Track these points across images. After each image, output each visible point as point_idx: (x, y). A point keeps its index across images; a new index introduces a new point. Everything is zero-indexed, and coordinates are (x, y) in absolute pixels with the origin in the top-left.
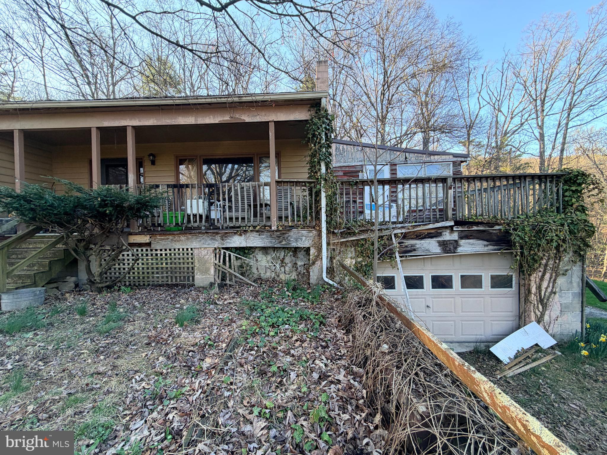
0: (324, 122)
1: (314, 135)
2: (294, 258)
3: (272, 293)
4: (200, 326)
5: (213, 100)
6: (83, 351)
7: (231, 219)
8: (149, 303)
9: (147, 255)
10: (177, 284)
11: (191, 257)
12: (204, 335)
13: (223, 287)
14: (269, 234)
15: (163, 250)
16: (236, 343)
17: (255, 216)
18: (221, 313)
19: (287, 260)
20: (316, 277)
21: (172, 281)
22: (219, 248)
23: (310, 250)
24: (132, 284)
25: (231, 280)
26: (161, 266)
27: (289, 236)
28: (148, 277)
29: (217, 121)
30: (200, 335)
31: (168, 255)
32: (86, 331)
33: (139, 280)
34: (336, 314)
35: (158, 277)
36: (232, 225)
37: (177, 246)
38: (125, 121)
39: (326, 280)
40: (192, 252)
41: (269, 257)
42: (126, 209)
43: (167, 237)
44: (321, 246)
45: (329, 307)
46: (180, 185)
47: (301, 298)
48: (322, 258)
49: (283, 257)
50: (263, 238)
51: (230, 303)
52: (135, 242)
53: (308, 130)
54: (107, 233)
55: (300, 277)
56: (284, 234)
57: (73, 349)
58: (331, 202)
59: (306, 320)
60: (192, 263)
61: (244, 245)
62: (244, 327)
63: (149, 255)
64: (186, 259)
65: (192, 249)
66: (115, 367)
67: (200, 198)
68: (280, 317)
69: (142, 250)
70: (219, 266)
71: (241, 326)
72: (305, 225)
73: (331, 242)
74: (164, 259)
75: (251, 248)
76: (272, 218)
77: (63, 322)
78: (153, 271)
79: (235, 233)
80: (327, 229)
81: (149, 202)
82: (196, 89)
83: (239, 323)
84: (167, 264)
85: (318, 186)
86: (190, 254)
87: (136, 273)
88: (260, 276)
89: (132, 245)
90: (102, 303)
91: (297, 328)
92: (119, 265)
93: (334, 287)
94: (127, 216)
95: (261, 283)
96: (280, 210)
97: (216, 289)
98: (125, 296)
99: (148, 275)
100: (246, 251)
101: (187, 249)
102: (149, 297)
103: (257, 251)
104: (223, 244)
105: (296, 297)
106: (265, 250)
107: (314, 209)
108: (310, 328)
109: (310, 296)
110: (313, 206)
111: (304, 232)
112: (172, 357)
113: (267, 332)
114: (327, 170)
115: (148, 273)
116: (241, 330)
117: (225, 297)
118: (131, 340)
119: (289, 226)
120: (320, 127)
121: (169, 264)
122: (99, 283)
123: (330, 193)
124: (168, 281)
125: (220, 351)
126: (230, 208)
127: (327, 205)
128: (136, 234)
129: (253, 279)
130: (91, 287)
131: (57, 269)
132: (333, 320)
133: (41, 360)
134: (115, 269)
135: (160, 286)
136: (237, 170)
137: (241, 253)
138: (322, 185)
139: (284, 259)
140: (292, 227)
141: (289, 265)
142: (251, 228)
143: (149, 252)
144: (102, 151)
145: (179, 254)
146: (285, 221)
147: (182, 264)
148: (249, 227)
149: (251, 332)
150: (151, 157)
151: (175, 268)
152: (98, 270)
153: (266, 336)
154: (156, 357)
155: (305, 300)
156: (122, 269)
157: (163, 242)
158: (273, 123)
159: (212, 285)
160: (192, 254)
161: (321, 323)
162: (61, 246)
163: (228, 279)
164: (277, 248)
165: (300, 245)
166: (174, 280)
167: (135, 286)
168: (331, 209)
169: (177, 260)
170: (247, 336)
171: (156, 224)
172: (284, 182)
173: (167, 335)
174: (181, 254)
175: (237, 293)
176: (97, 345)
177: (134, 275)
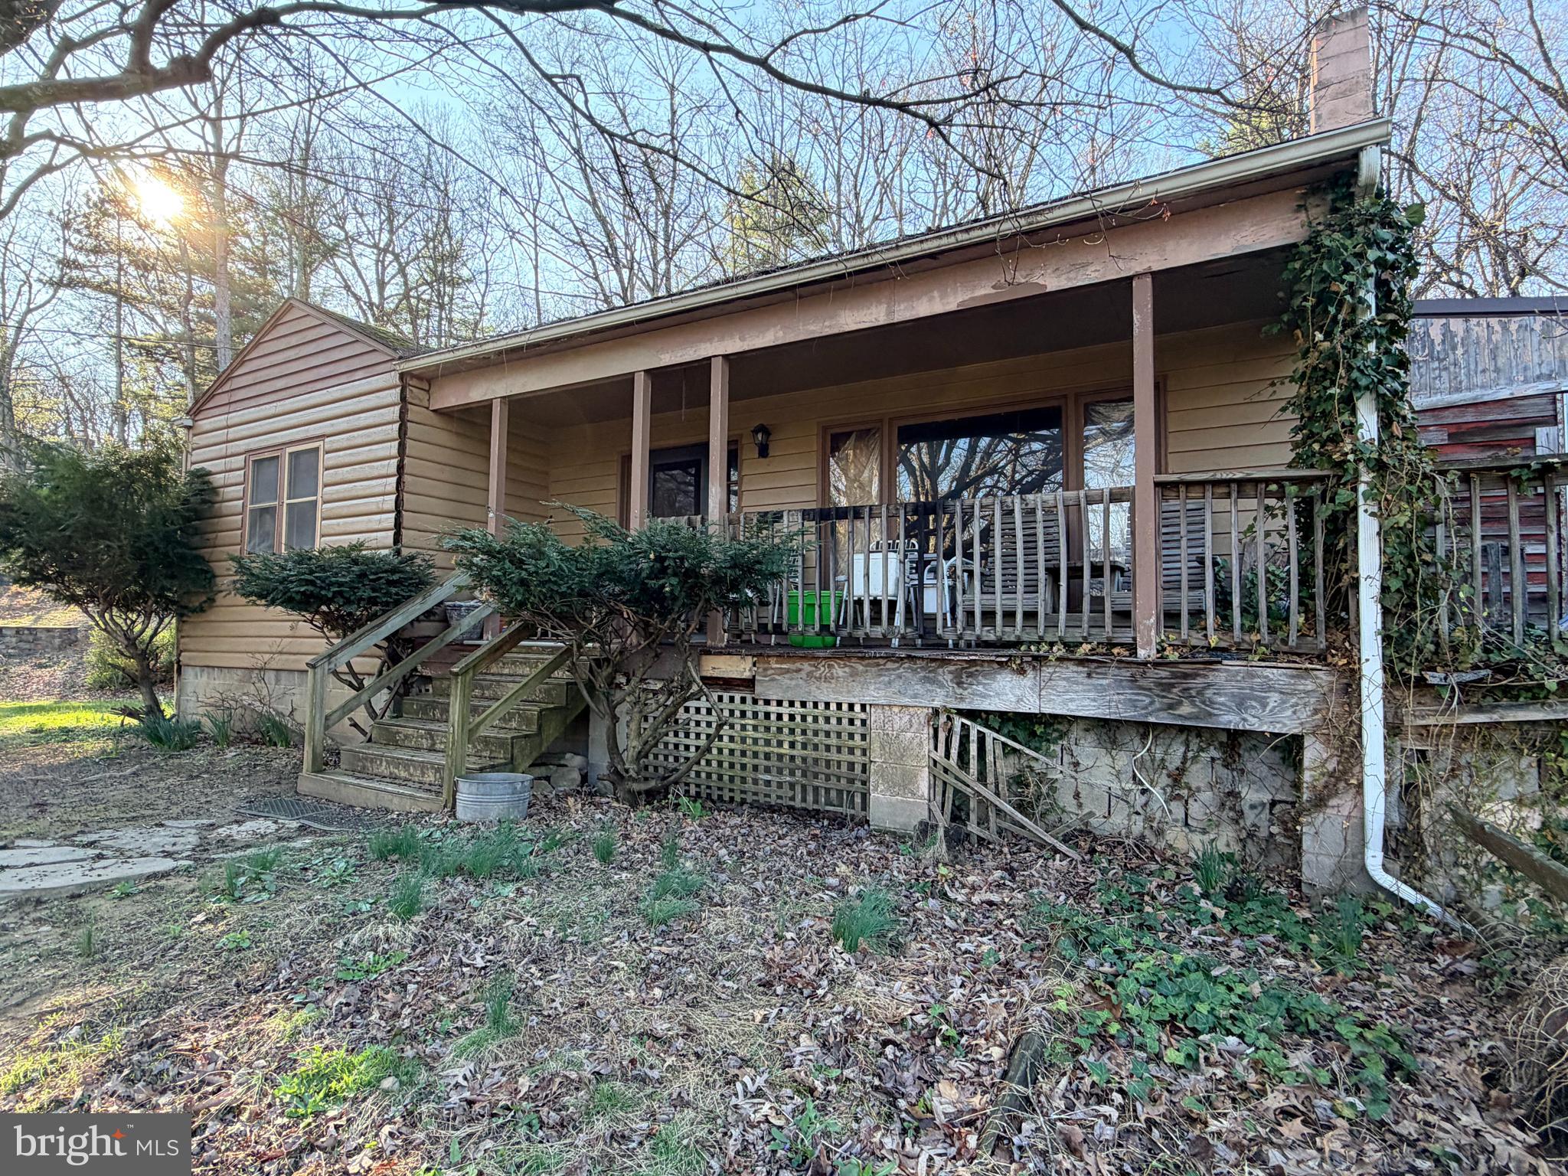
0: (1373, 242)
1: (1325, 298)
2: (1224, 773)
3: (1142, 895)
4: (908, 965)
5: (945, 241)
6: (615, 963)
7: (988, 616)
8: (753, 857)
9: (743, 714)
10: (818, 811)
11: (861, 730)
12: (922, 997)
13: (959, 842)
14: (1126, 673)
15: (785, 704)
16: (1038, 1055)
17: (1074, 606)
18: (969, 933)
19: (1198, 775)
20: (1329, 863)
21: (804, 800)
22: (947, 710)
23: (1301, 748)
24: (704, 795)
25: (983, 822)
26: (776, 750)
27: (1209, 686)
28: (744, 780)
29: (952, 306)
30: (909, 995)
31: (798, 719)
32: (617, 907)
33: (721, 785)
34: (1463, 1043)
35: (768, 783)
36: (992, 637)
37: (825, 693)
38: (708, 345)
39: (1387, 881)
40: (863, 716)
41: (1123, 760)
42: (707, 583)
43: (798, 665)
44: (1359, 736)
45: (1419, 1002)
46: (838, 509)
47: (1269, 938)
48: (1360, 785)
49: (1177, 763)
50: (1104, 689)
51: (991, 903)
52: (716, 674)
53: (1297, 279)
54: (659, 646)
55: (1252, 848)
56: (1186, 676)
57: (594, 951)
58: (1410, 557)
59: (1314, 1034)
60: (864, 752)
61: (1030, 705)
62: (1062, 1005)
63: (749, 714)
64: (845, 736)
65: (863, 707)
66: (690, 1032)
67: (893, 548)
68: (1197, 997)
69: (732, 699)
70: (946, 771)
71: (1051, 998)
72: (1278, 645)
73: (1409, 721)
74: (786, 731)
75: (1055, 717)
76: (1138, 615)
77: (567, 872)
78: (756, 761)
79: (1000, 663)
80: (1388, 668)
81: (759, 562)
82: (866, 223)
83: (1042, 984)
84: (792, 745)
85: (1344, 494)
86: (858, 723)
87: (714, 764)
88: (1087, 824)
89: (711, 682)
90: (644, 835)
91: (1279, 1061)
92: (676, 735)
93: (1427, 919)
94: (708, 601)
95: (1092, 851)
96: (1171, 585)
97: (940, 848)
98: (691, 826)
99: (743, 774)
100: (1039, 730)
101: (851, 707)
102: (750, 839)
103: (1076, 731)
104: (962, 699)
105: (1249, 930)
106: (1107, 729)
107: (1319, 582)
108: (1341, 1076)
109: (1315, 938)
110: (1319, 571)
111: (1276, 675)
112: (838, 1045)
113: (1154, 1047)
114: (1385, 424)
115: (743, 767)
116: (1050, 1012)
117: (971, 879)
118: (720, 959)
119: (1209, 649)
120: (1352, 261)
121: (799, 746)
122: (635, 780)
123: (1402, 520)
124: (793, 799)
125: (984, 1070)
126: (987, 578)
127: (1387, 568)
128: (721, 654)
129: (1062, 830)
130: (615, 789)
131: (552, 732)
132: (1453, 1068)
133: (534, 962)
134: (666, 744)
135: (772, 809)
136: (988, 454)
137: (1021, 735)
138: (1362, 488)
139: (1182, 770)
140: (1221, 653)
141: (1206, 796)
142: (1059, 651)
143: (749, 707)
144: (655, 428)
145: (827, 720)
146: (1191, 627)
147: (834, 750)
148: (1052, 644)
149: (1093, 1030)
150: (760, 436)
151: (816, 761)
152: (635, 743)
153: (1149, 1060)
154: (793, 1034)
155: (1293, 948)
156: (682, 748)
157: (785, 680)
158: (1149, 280)
159: (926, 829)
160: (864, 722)
161: (1393, 1066)
162: (562, 675)
163: (973, 817)
164: (1155, 725)
165: (1254, 724)
166: (810, 798)
167: (713, 801)
168: (1409, 585)
169: (822, 735)
170: (1077, 1040)
171: (770, 627)
172: (1189, 484)
173: (812, 969)
174: (833, 721)
175: (1011, 871)
176: (644, 951)
177: (708, 769)
